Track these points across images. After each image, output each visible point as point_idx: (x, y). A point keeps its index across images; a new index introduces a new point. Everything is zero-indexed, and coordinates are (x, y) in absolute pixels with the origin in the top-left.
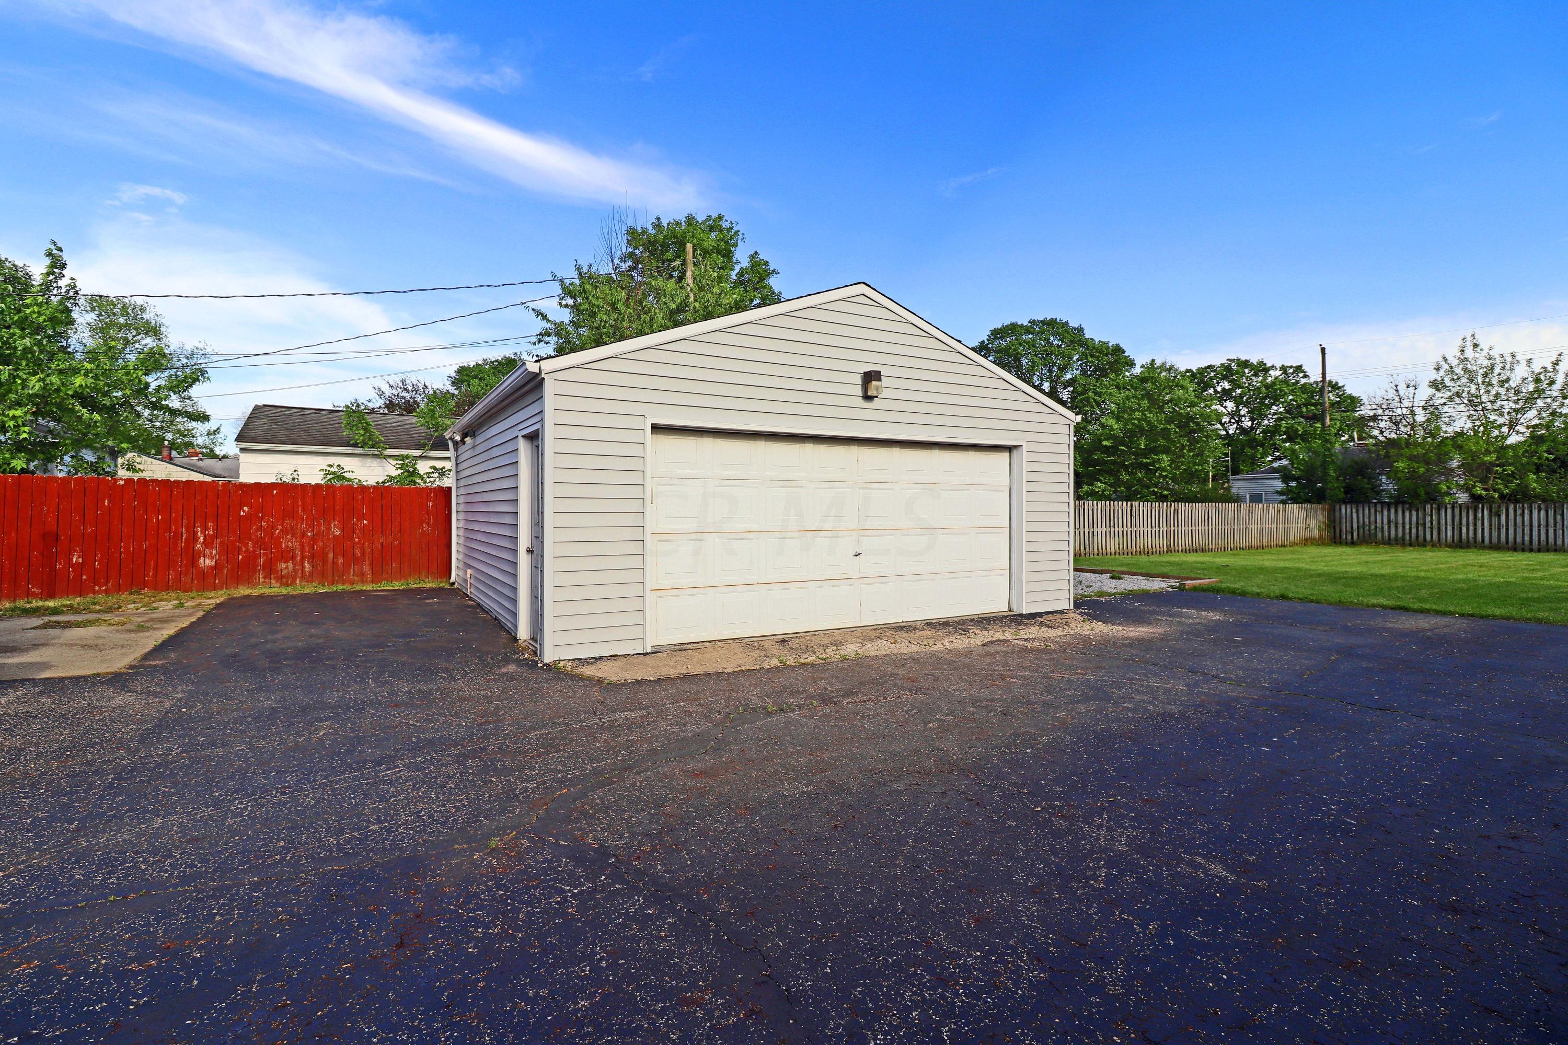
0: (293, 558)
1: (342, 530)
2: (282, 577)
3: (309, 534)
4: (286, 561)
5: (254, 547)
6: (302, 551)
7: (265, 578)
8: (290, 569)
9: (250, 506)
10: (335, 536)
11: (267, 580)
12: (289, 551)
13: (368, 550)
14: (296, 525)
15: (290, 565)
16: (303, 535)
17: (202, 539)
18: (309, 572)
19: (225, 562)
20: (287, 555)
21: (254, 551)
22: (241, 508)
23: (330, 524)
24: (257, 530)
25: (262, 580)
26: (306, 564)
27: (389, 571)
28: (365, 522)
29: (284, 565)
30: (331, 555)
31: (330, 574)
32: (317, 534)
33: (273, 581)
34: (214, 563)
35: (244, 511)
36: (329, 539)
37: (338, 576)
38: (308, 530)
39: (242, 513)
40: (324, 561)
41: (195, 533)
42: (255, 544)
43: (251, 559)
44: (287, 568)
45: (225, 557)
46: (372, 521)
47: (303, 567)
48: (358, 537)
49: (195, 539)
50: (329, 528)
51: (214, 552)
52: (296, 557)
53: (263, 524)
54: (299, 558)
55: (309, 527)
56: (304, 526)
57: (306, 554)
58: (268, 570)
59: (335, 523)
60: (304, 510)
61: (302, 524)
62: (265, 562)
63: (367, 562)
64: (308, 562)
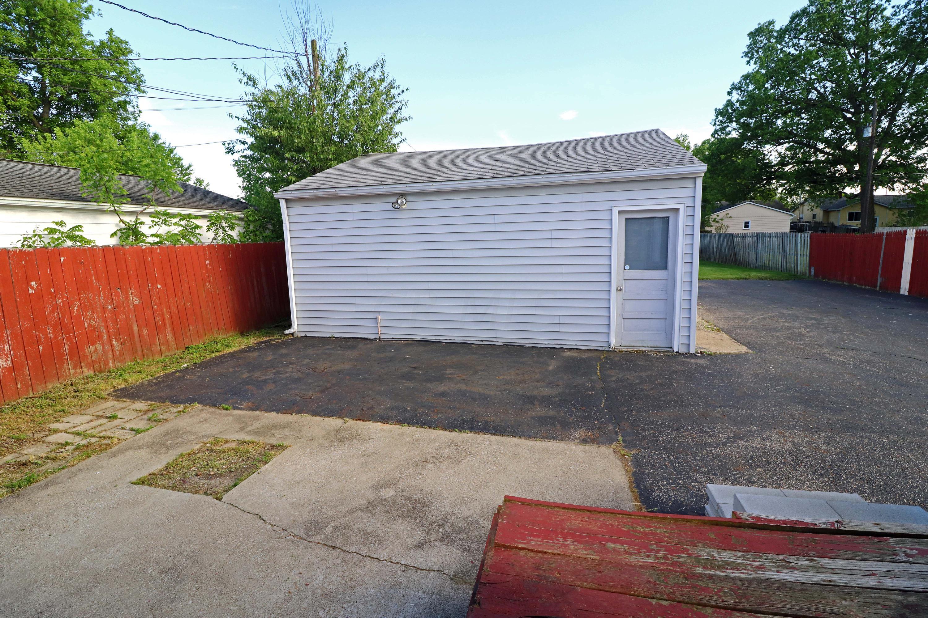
0: (100, 337)
1: (140, 298)
2: (93, 362)
3: (109, 307)
4: (93, 344)
5: (54, 331)
6: (107, 328)
7: (75, 367)
8: (100, 351)
9: (38, 280)
10: (135, 306)
11: (78, 370)
12: (93, 330)
13: (167, 316)
14: (94, 297)
15: (99, 346)
16: (104, 309)
18: (119, 351)
19: (23, 359)
20: (92, 337)
21: (56, 337)
22: (28, 284)
23: (127, 293)
24: (53, 311)
25: (72, 371)
26: (114, 342)
27: (188, 334)
28: (159, 286)
29: (92, 348)
30: (135, 328)
31: (139, 349)
32: (117, 306)
33: (85, 370)
34: (9, 363)
35: (32, 288)
36: (129, 310)
37: (147, 350)
38: (107, 303)
39: (30, 291)
40: (130, 334)
42: (54, 328)
43: (54, 348)
44: (96, 350)
45: (22, 352)
46: (165, 284)
47: (112, 345)
48: (156, 304)
50: (127, 298)
51: (7, 348)
52: (102, 336)
53: (58, 301)
54: (105, 337)
55: (108, 299)
56: (102, 298)
57: (112, 331)
58: (76, 358)
59: (133, 291)
60: (98, 279)
61: (100, 296)
62: (70, 349)
63: (169, 329)
64: (116, 339)
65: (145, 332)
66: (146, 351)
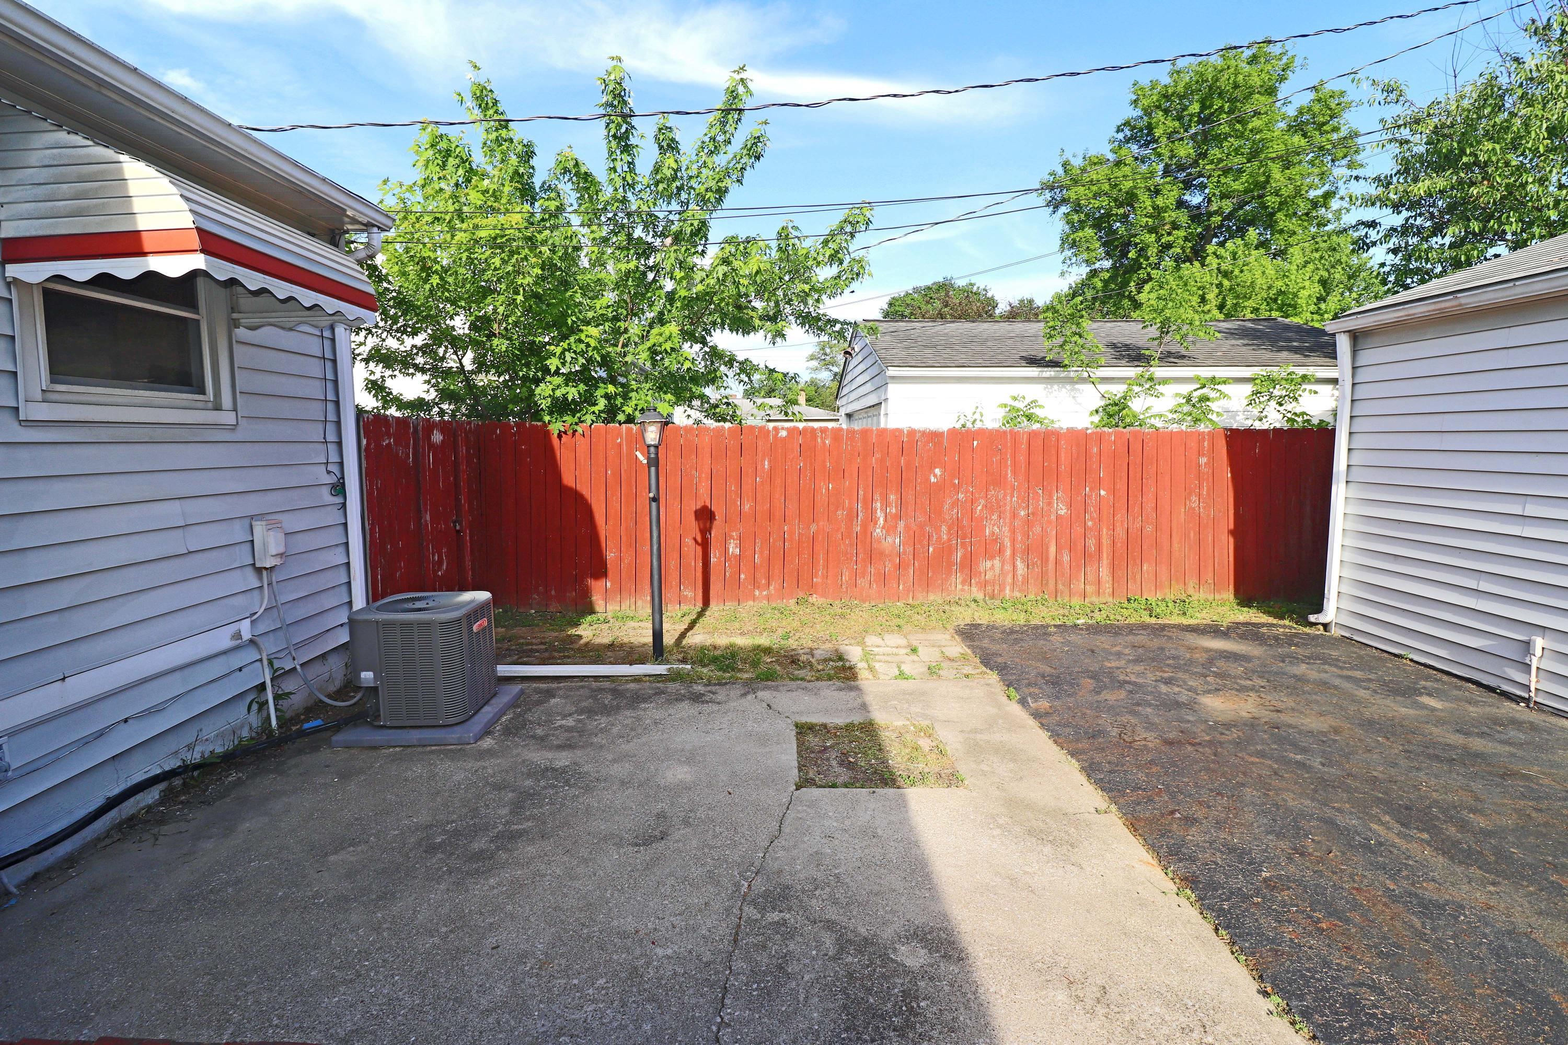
0: (1001, 551)
1: (1070, 506)
2: (986, 583)
3: (1022, 513)
4: (992, 558)
5: (949, 533)
6: (1013, 541)
7: (963, 583)
8: (997, 570)
9: (944, 467)
10: (1058, 517)
11: (966, 588)
12: (996, 540)
13: (1106, 541)
14: (1005, 496)
15: (997, 562)
16: (1014, 515)
17: (881, 521)
18: (1024, 576)
19: (911, 557)
20: (992, 549)
21: (949, 540)
22: (931, 469)
23: (1051, 497)
24: (952, 506)
25: (959, 587)
26: (1019, 563)
27: (1138, 577)
28: (1103, 493)
29: (989, 564)
30: (1053, 549)
31: (1052, 583)
32: (1033, 514)
33: (974, 589)
35: (935, 476)
36: (1049, 522)
38: (1020, 506)
39: (933, 479)
40: (1044, 559)
41: (873, 512)
42: (950, 528)
43: (946, 551)
44: (993, 567)
45: (911, 549)
46: (1113, 492)
47: (1014, 566)
48: (1092, 519)
49: (874, 520)
50: (1050, 504)
52: (1004, 551)
53: (961, 496)
54: (1008, 552)
55: (1022, 502)
56: (1015, 499)
57: (1018, 546)
58: (967, 571)
59: (1060, 495)
60: (1014, 473)
61: (1012, 496)
62: (964, 557)
63: (1105, 561)
64: (1022, 559)
65: (1066, 558)
66: (1060, 587)
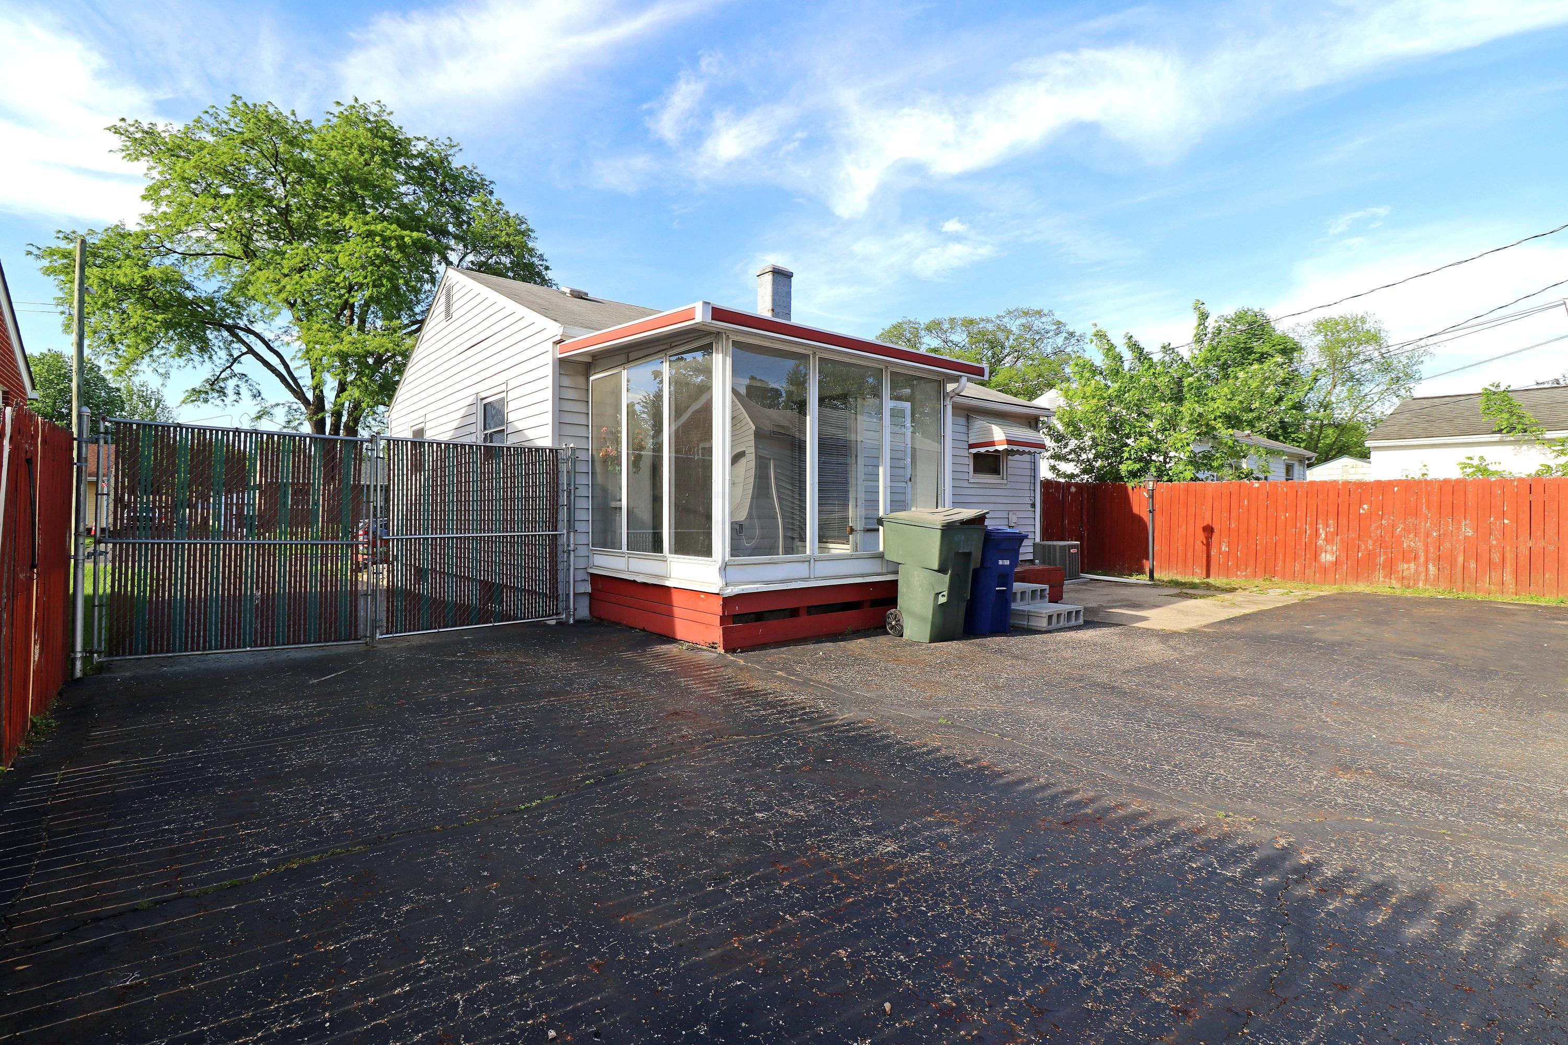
0: (1416, 558)
1: (1476, 530)
2: (1403, 578)
3: (1435, 534)
4: (1408, 562)
5: (1374, 545)
6: (1427, 551)
7: (1385, 577)
8: (1412, 571)
9: (1371, 504)
10: (1466, 537)
11: (1387, 579)
12: (1412, 551)
13: (1509, 556)
14: (1420, 523)
15: (1412, 565)
16: (1428, 535)
17: (1323, 536)
18: (1435, 576)
19: (1345, 559)
20: (1409, 556)
21: (1374, 549)
22: (1361, 506)
23: (1459, 523)
24: (1377, 528)
25: (1381, 579)
26: (1431, 566)
27: (1541, 582)
28: (1506, 521)
29: (1406, 566)
30: (1461, 559)
31: (1460, 580)
32: (1444, 534)
33: (1394, 582)
34: (1334, 559)
35: (1364, 509)
36: (1458, 540)
37: (1470, 583)
38: (1433, 529)
39: (1361, 511)
40: (1453, 564)
41: (1317, 530)
42: (1375, 542)
43: (1371, 557)
44: (1408, 569)
45: (1345, 554)
46: (1516, 521)
47: (1427, 569)
48: (1496, 539)
49: (1317, 535)
50: (1459, 528)
51: (1335, 548)
52: (1419, 558)
53: (1383, 522)
54: (1422, 559)
55: (1435, 526)
56: (1428, 524)
57: (1431, 555)
58: (1388, 570)
59: (1468, 522)
60: (1428, 508)
61: (1426, 523)
62: (1385, 561)
63: (1509, 569)
64: (1433, 564)
65: (1473, 565)
66: (1467, 585)
